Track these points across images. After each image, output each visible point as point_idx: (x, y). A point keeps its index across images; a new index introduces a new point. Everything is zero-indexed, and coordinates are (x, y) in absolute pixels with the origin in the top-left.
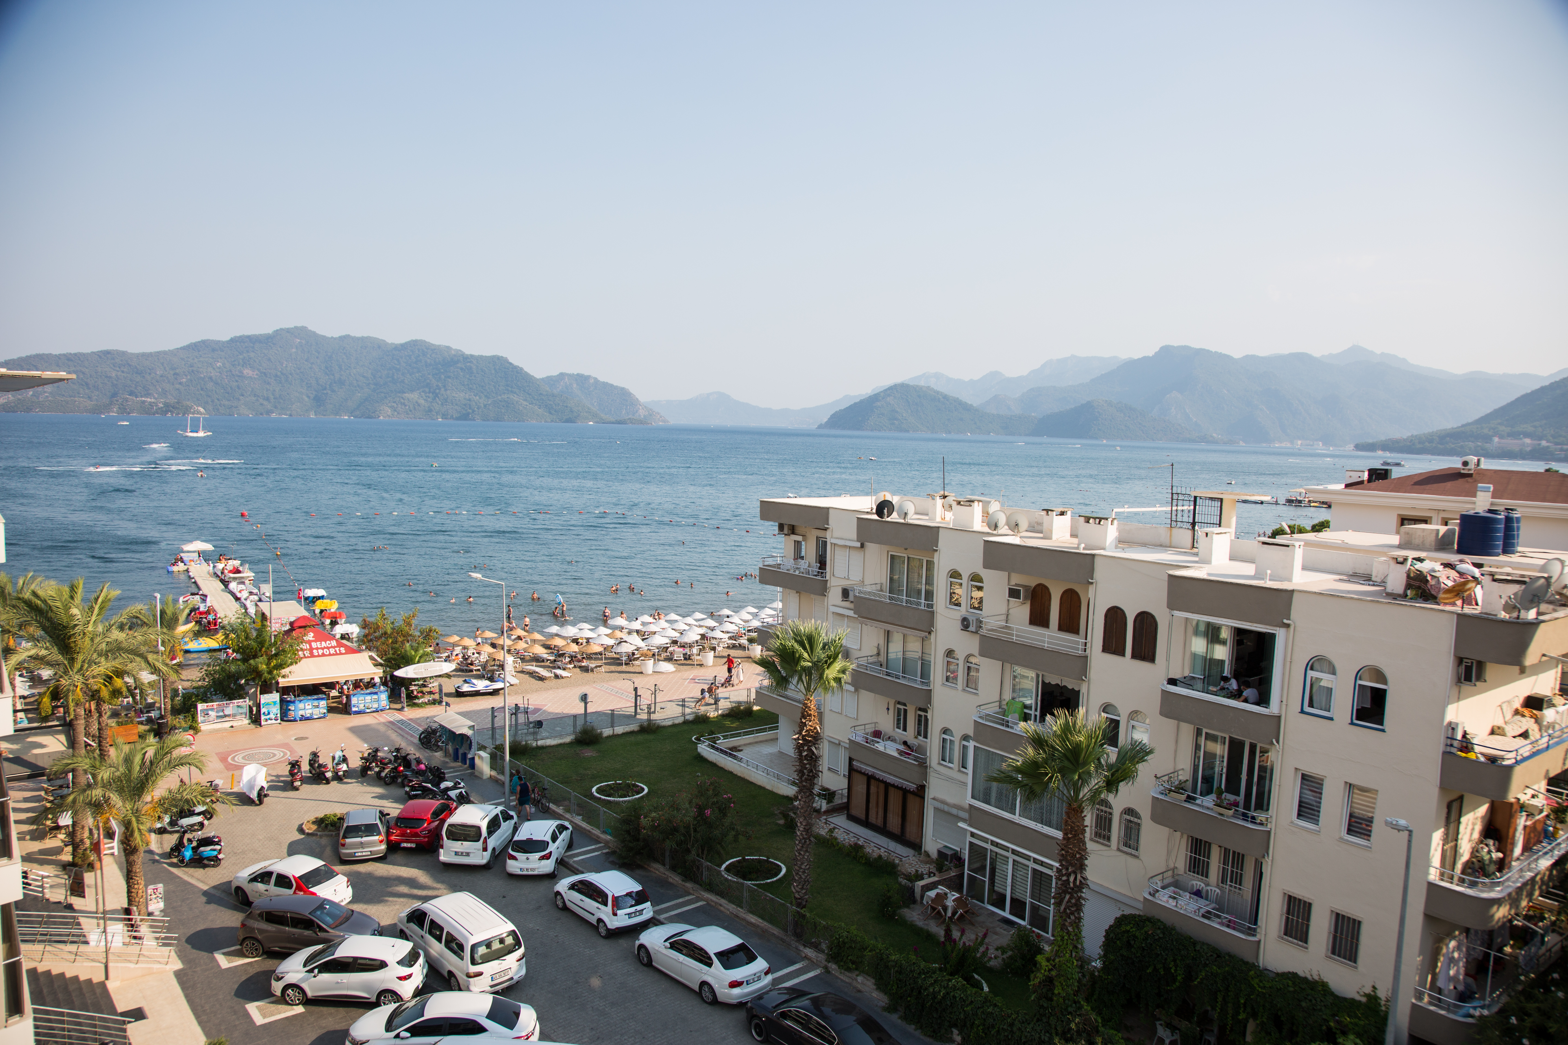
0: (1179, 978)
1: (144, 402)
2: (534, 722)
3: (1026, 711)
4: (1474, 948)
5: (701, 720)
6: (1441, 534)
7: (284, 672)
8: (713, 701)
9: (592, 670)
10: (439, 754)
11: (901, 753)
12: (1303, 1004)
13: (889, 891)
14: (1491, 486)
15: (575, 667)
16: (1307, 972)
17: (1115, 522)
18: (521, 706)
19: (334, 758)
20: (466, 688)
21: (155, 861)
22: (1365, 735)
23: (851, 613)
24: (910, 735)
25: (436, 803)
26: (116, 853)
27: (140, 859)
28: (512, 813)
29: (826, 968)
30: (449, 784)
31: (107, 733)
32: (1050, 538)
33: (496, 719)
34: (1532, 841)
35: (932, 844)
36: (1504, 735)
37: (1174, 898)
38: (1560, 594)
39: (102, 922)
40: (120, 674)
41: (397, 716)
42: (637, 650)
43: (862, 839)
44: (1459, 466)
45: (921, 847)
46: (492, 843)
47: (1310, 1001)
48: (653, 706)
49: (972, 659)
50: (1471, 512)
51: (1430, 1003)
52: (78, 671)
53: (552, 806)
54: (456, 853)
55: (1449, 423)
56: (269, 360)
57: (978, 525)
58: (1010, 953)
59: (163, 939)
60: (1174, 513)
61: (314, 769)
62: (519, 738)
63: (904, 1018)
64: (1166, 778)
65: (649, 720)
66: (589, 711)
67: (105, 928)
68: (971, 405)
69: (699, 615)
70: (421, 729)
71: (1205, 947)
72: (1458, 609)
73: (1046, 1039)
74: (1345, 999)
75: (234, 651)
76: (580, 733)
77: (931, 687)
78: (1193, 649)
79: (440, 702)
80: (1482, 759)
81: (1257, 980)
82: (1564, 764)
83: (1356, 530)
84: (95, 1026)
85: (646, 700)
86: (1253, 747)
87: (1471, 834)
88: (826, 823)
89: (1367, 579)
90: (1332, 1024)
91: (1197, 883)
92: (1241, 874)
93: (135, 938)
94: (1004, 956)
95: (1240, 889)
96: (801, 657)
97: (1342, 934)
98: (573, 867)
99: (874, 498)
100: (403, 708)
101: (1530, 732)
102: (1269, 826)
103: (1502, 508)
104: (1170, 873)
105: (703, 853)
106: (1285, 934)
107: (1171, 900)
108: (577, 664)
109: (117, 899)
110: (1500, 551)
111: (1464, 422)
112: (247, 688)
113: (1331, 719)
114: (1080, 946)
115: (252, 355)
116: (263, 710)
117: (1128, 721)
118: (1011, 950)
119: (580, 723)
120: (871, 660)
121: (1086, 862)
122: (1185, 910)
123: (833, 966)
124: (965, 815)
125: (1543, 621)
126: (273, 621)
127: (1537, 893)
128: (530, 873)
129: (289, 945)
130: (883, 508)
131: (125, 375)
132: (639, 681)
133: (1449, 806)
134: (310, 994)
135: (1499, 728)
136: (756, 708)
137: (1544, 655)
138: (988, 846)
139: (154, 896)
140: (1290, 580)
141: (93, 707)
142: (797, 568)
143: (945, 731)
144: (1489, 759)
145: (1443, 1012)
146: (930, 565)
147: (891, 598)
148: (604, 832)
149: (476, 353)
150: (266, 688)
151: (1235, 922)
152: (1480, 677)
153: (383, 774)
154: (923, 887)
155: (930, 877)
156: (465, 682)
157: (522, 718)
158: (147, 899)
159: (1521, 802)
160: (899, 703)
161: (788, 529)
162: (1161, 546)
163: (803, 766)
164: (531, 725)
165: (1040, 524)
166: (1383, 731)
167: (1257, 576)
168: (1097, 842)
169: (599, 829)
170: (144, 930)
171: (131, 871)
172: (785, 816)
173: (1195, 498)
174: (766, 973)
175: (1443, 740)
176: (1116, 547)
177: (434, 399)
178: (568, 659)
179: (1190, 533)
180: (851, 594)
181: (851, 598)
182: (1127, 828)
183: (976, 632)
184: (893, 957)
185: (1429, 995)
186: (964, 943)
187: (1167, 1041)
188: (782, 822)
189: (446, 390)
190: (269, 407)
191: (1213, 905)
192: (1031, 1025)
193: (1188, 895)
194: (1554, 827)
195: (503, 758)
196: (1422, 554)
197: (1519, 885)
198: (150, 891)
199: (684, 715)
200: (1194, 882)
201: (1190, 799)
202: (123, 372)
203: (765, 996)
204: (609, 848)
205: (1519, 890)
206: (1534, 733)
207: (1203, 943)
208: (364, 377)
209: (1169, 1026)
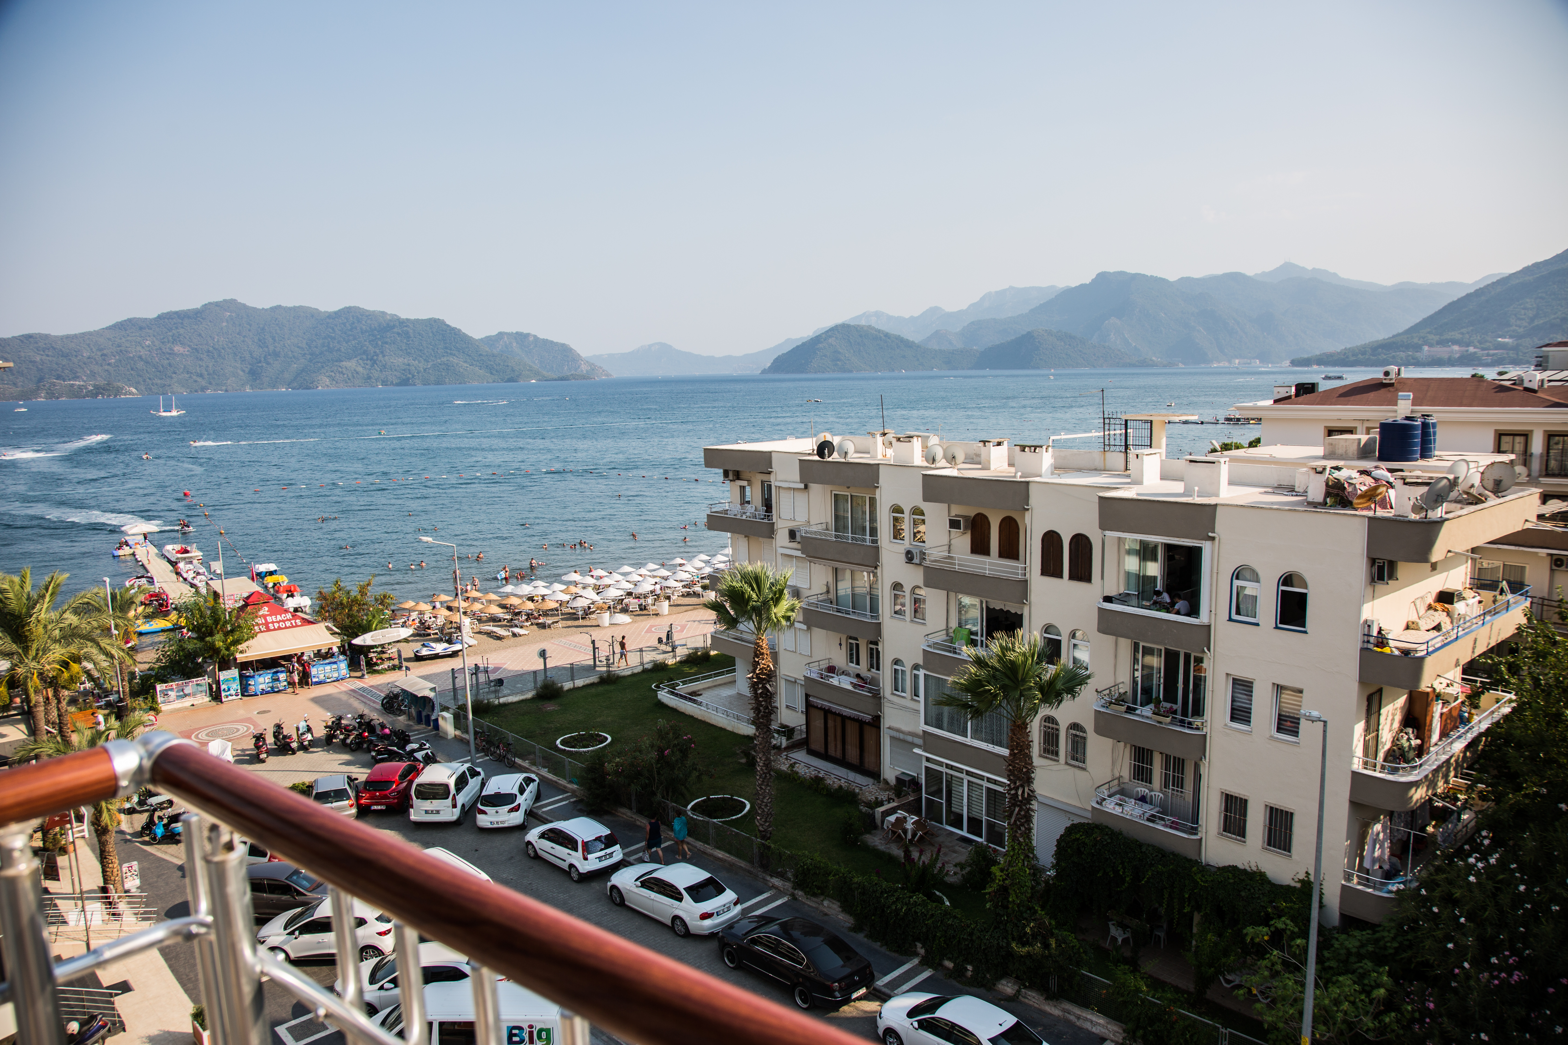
0: (1127, 879)
1: (72, 385)
2: (495, 680)
3: (972, 637)
4: (1398, 830)
5: (659, 668)
6: (1362, 444)
7: (240, 647)
8: (670, 649)
9: (549, 627)
10: (402, 718)
11: (854, 685)
12: (1243, 894)
13: (850, 819)
14: (1411, 394)
15: (532, 624)
16: (1246, 864)
17: (1050, 449)
18: (481, 666)
19: (298, 729)
20: (425, 652)
21: (127, 841)
22: (1289, 638)
23: (799, 554)
24: (863, 668)
25: (403, 765)
26: (87, 836)
27: (112, 839)
28: (479, 769)
29: (793, 895)
30: (415, 746)
31: (67, 719)
32: (988, 469)
33: (457, 680)
34: (1449, 726)
35: (890, 771)
36: (1418, 629)
37: (1120, 805)
38: (1468, 493)
39: (80, 903)
40: (77, 659)
41: (358, 684)
42: (593, 603)
43: (822, 772)
44: (1381, 376)
45: (880, 776)
46: (461, 799)
47: (1249, 890)
48: (611, 657)
49: (917, 591)
50: (1390, 421)
51: (1359, 883)
52: (34, 658)
53: (517, 760)
54: (427, 812)
55: (1381, 335)
56: (200, 335)
57: (918, 460)
58: (968, 869)
59: (142, 914)
60: (1107, 438)
61: (279, 740)
62: (481, 697)
63: (870, 936)
64: (1107, 692)
65: (609, 671)
66: (548, 666)
67: (83, 907)
68: (913, 342)
69: (652, 566)
70: (383, 695)
71: (1150, 849)
72: (1370, 514)
73: (1004, 945)
74: (1281, 886)
75: (189, 630)
76: (541, 688)
77: (881, 620)
78: (1127, 568)
79: (400, 668)
80: (1397, 652)
81: (1200, 875)
82: (1473, 652)
83: (1284, 444)
84: (82, 1000)
85: (604, 651)
86: (1187, 657)
87: (1392, 724)
88: (787, 759)
89: (1291, 490)
90: (1269, 910)
91: (1142, 790)
92: (1182, 778)
93: (114, 914)
94: (964, 872)
95: (1182, 792)
96: (750, 598)
97: (1275, 826)
98: (542, 817)
99: (815, 439)
100: (363, 675)
101: (1442, 624)
102: (1205, 730)
103: (1419, 415)
104: (1116, 782)
105: (668, 795)
106: (1225, 830)
107: (1117, 807)
108: (534, 621)
109: (93, 879)
110: (1418, 456)
111: (1395, 333)
112: (205, 665)
113: (1257, 625)
114: (1031, 856)
115: (182, 331)
116: (223, 687)
117: (1069, 640)
118: (970, 866)
119: (540, 678)
120: (821, 598)
121: (1033, 775)
122: (1131, 815)
123: (799, 893)
124: (919, 741)
125: (1447, 520)
126: (226, 598)
127: (1452, 774)
128: (501, 825)
129: (268, 911)
130: (824, 448)
131: (50, 358)
132: (596, 634)
133: (1369, 699)
134: (293, 955)
135: (1413, 623)
136: (713, 653)
137: (1449, 551)
138: (943, 769)
139: (129, 874)
140: (1217, 495)
141: (50, 694)
142: (745, 513)
143: (897, 662)
144: (1402, 653)
145: (1370, 890)
146: (873, 501)
147: (836, 537)
148: (571, 782)
149: (412, 317)
150: (225, 665)
151: (1177, 823)
152: (1392, 576)
153: (348, 741)
154: (883, 812)
155: (889, 803)
156: (424, 645)
157: (482, 678)
158: (122, 877)
159: (1438, 691)
160: (851, 638)
161: (733, 474)
162: (1096, 470)
163: (759, 703)
164: (492, 684)
165: (979, 455)
166: (1305, 632)
167: (1187, 493)
168: (1046, 758)
169: (565, 779)
170: (122, 906)
171: (104, 851)
172: (747, 754)
173: (1126, 421)
174: (735, 904)
175: (1359, 638)
176: (1052, 474)
177: (372, 366)
178: (524, 617)
179: (1122, 455)
180: (798, 534)
181: (798, 538)
182: (1073, 742)
183: (920, 564)
184: (856, 880)
185: (1357, 876)
186: (924, 862)
187: (1120, 940)
188: (743, 761)
189: (384, 356)
190: (204, 383)
191: (1157, 809)
192: (989, 933)
193: (1133, 801)
194: (1469, 713)
195: (466, 717)
196: (1340, 463)
197: (1435, 767)
198: (125, 869)
199: (642, 664)
200: (1139, 789)
201: (1130, 710)
202: (48, 356)
203: (736, 925)
204: (576, 796)
205: (1436, 771)
206: (1447, 625)
207: (1148, 845)
208: (298, 347)
209: (1123, 926)
